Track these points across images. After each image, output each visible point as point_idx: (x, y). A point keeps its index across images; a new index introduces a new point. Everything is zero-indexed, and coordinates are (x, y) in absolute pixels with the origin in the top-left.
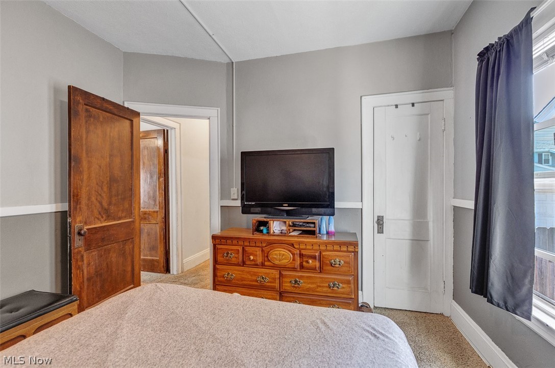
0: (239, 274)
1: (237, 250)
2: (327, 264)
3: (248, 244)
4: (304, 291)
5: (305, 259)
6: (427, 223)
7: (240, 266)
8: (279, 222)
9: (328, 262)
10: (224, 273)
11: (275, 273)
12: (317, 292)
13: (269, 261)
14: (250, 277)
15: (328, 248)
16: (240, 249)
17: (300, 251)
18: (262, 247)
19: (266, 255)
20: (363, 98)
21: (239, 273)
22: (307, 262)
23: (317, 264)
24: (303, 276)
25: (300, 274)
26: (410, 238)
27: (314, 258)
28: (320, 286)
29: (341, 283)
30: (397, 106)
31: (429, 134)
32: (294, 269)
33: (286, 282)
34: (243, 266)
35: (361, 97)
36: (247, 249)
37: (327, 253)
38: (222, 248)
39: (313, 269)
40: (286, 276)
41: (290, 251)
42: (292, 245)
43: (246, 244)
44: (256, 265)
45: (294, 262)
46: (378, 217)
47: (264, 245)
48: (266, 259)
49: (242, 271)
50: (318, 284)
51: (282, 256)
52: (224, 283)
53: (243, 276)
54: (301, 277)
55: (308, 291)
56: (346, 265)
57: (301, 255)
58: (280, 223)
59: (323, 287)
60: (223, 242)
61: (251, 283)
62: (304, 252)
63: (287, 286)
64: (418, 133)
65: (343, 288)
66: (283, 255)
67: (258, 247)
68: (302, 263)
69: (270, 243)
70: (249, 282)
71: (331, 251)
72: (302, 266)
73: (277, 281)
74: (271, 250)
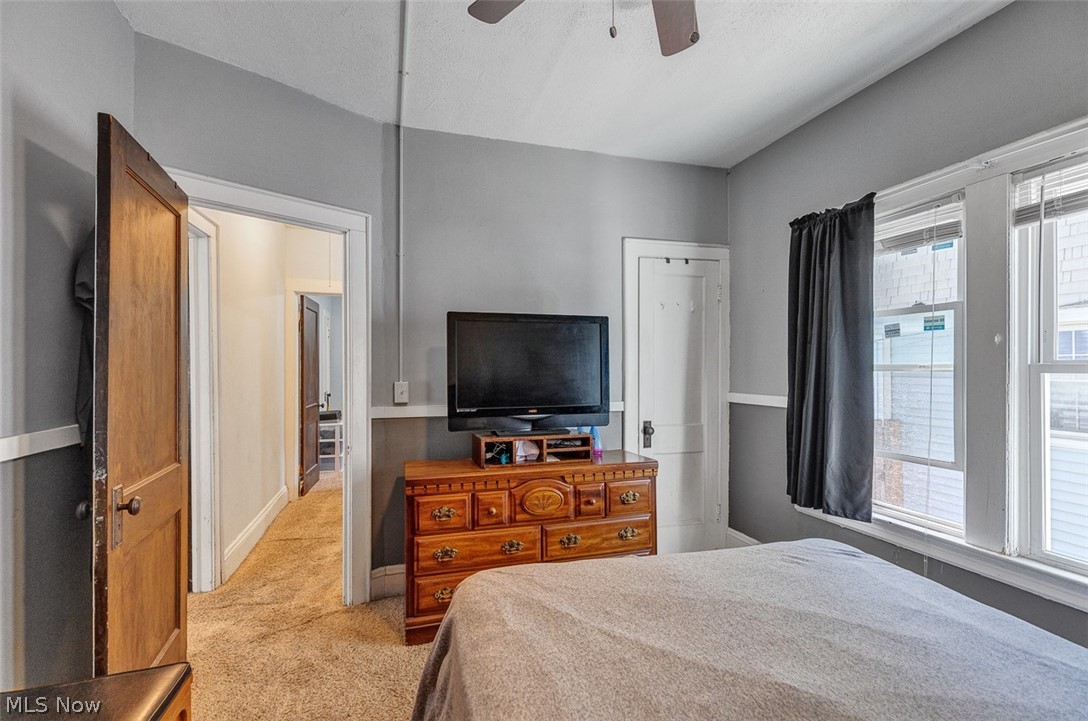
0: (467, 546)
1: (460, 501)
2: (616, 502)
3: (483, 487)
4: (583, 552)
5: (583, 500)
6: (701, 427)
7: (467, 530)
8: (522, 442)
9: (618, 498)
10: (434, 550)
11: (534, 531)
12: (602, 549)
13: (524, 511)
14: (488, 547)
15: (617, 476)
16: (467, 497)
17: (575, 487)
18: (510, 489)
19: (518, 502)
20: (627, 240)
21: (466, 543)
22: (589, 503)
23: (602, 504)
24: (581, 528)
25: (576, 525)
26: (681, 450)
27: (597, 494)
28: (607, 539)
29: (636, 528)
30: (668, 260)
31: (704, 300)
32: (566, 519)
33: (553, 544)
34: (473, 529)
35: (623, 238)
36: (481, 496)
37: (617, 484)
38: (428, 503)
39: (596, 513)
40: (553, 534)
41: (559, 489)
42: (563, 479)
43: (477, 487)
44: (500, 524)
45: (566, 506)
46: (645, 422)
47: (513, 485)
48: (518, 509)
49: (473, 539)
50: (604, 536)
51: (548, 499)
52: (436, 570)
53: (474, 548)
54: (577, 530)
55: (589, 551)
56: (643, 498)
57: (577, 494)
58: (524, 444)
59: (612, 538)
60: (430, 489)
61: (490, 558)
62: (580, 488)
63: (555, 550)
64: (692, 303)
65: (639, 534)
66: (550, 497)
67: (501, 489)
68: (579, 506)
69: (523, 480)
70: (485, 558)
71: (620, 480)
72: (578, 512)
73: (539, 545)
74: (527, 492)
